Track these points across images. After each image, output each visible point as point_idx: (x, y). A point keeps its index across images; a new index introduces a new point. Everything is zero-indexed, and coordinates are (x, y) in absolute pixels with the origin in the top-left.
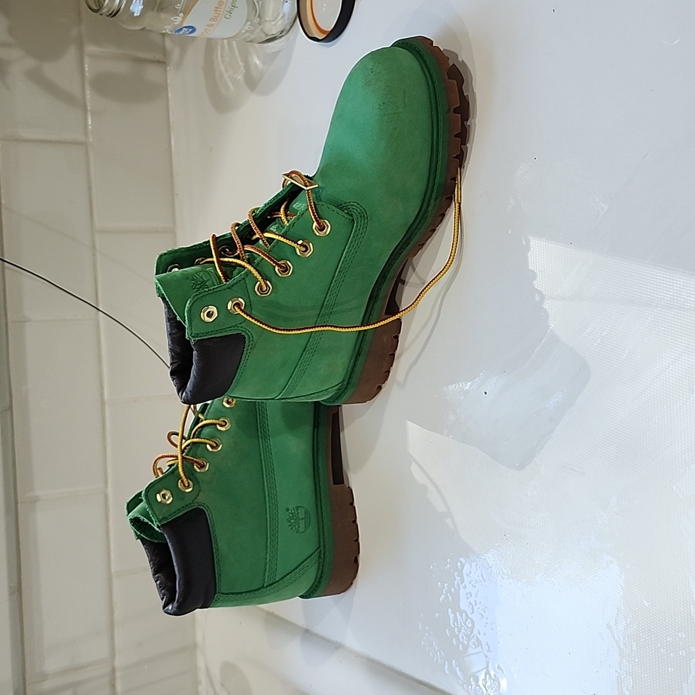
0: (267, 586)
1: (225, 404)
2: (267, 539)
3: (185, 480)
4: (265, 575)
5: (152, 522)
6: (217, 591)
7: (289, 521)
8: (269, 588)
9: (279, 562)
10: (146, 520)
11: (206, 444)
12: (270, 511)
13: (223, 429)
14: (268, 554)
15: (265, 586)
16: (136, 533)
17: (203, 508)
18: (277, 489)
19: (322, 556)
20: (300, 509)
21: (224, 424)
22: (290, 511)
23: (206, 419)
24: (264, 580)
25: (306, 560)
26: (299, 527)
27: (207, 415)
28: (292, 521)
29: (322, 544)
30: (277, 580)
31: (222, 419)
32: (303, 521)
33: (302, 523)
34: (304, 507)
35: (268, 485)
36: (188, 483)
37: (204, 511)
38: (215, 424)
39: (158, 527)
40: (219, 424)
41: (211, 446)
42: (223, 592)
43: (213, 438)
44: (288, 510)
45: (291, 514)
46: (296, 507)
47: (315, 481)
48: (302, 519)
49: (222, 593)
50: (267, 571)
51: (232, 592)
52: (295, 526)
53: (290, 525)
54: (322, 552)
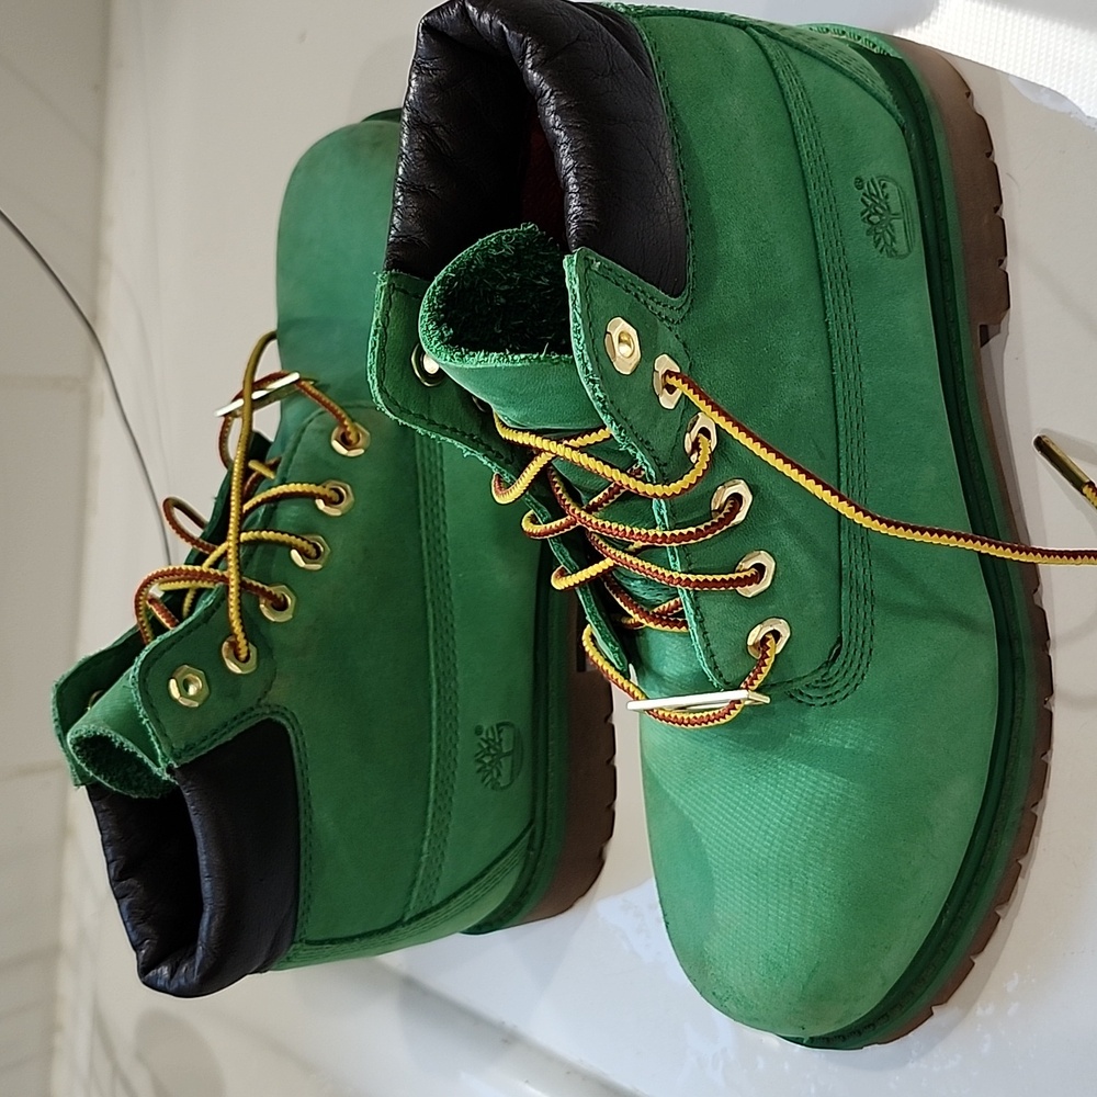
0: (411, 921)
1: (336, 445)
2: (427, 802)
3: (242, 642)
4: (410, 893)
5: (154, 758)
6: (297, 939)
7: (479, 761)
8: (413, 925)
9: (447, 859)
10: (130, 746)
11: (291, 546)
12: (439, 734)
13: (334, 512)
14: (426, 843)
15: (407, 919)
16: (78, 769)
17: (284, 722)
18: (458, 678)
19: (536, 844)
20: (504, 728)
21: (336, 497)
22: (484, 736)
23: (283, 482)
24: (407, 905)
25: (504, 854)
26: (499, 774)
27: (286, 470)
28: (487, 760)
29: (539, 814)
30: (435, 903)
31: (329, 486)
32: (510, 758)
33: (506, 763)
34: (512, 726)
35: (437, 666)
36: (249, 652)
37: (283, 728)
38: (312, 496)
39: (170, 770)
40: (320, 497)
41: (303, 553)
42: (310, 938)
43: (306, 534)
44: (478, 731)
45: (486, 742)
46: (498, 726)
47: (535, 659)
48: (508, 754)
49: (308, 943)
50: (418, 883)
51: (331, 936)
52: (491, 772)
53: (479, 771)
54: (538, 834)
